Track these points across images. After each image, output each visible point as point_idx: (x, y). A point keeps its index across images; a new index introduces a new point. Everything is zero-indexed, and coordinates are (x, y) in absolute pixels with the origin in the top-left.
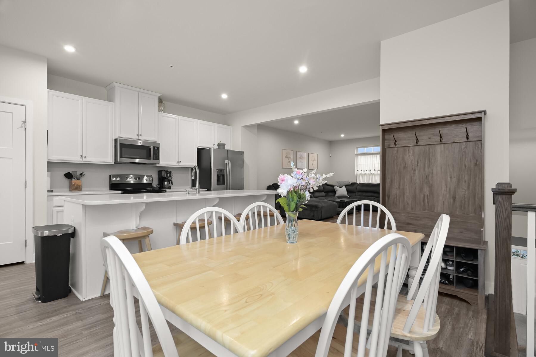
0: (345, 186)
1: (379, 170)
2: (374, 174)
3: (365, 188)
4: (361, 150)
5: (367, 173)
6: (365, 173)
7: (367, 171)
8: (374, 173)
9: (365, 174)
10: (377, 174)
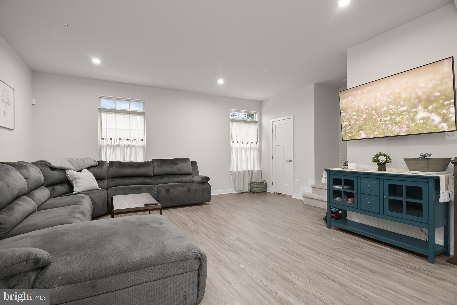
0: (88, 168)
1: (142, 140)
2: (133, 146)
3: (129, 171)
4: (105, 104)
5: (122, 143)
6: (118, 143)
7: (123, 141)
8: (134, 144)
9: (118, 146)
10: (139, 147)
